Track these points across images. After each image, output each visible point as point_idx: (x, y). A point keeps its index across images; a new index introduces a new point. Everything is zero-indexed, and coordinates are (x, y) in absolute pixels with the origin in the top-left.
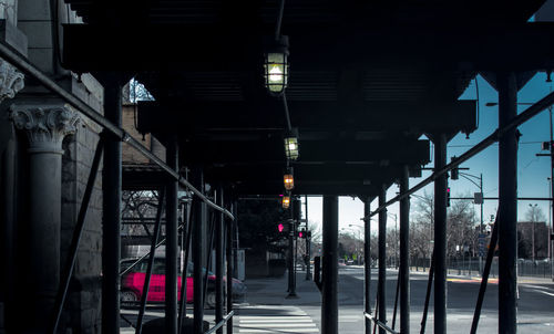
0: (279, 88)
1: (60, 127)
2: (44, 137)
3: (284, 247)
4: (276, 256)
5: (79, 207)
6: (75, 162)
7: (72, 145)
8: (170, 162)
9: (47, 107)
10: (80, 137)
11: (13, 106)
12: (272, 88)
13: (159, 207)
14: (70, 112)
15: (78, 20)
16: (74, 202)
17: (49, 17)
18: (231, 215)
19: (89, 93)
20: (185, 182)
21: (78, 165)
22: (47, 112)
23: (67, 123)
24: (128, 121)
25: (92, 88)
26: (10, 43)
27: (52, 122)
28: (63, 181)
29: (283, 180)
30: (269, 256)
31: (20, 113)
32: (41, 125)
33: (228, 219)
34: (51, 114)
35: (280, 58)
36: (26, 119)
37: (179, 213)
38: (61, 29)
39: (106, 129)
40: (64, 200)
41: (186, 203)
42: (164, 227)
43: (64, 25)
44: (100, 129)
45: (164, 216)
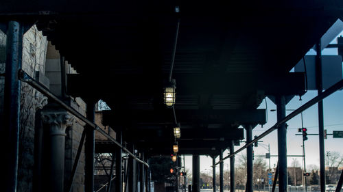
0: (171, 104)
1: (65, 122)
2: (57, 128)
3: (173, 180)
4: (169, 185)
5: (73, 161)
6: (72, 140)
7: (70, 131)
8: (118, 140)
9: (58, 113)
10: (74, 127)
11: (42, 113)
12: (168, 104)
13: (113, 161)
14: (69, 116)
15: (74, 72)
16: (71, 159)
17: (60, 70)
18: (147, 165)
19: (79, 106)
20: (125, 149)
21: (73, 141)
22: (58, 115)
23: (67, 120)
24: (98, 120)
25: (80, 104)
26: (41, 83)
27: (60, 120)
28: (66, 149)
29: (173, 147)
30: (166, 184)
31: (46, 116)
32: (55, 122)
33: (146, 167)
34: (61, 116)
35: (171, 90)
36: (48, 119)
37: (123, 164)
38: (66, 77)
39: (87, 124)
40: (66, 158)
41: (125, 159)
42: (114, 171)
43: (68, 75)
44: (84, 124)
45: (115, 165)
